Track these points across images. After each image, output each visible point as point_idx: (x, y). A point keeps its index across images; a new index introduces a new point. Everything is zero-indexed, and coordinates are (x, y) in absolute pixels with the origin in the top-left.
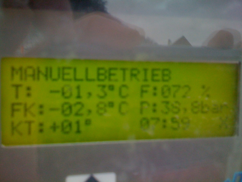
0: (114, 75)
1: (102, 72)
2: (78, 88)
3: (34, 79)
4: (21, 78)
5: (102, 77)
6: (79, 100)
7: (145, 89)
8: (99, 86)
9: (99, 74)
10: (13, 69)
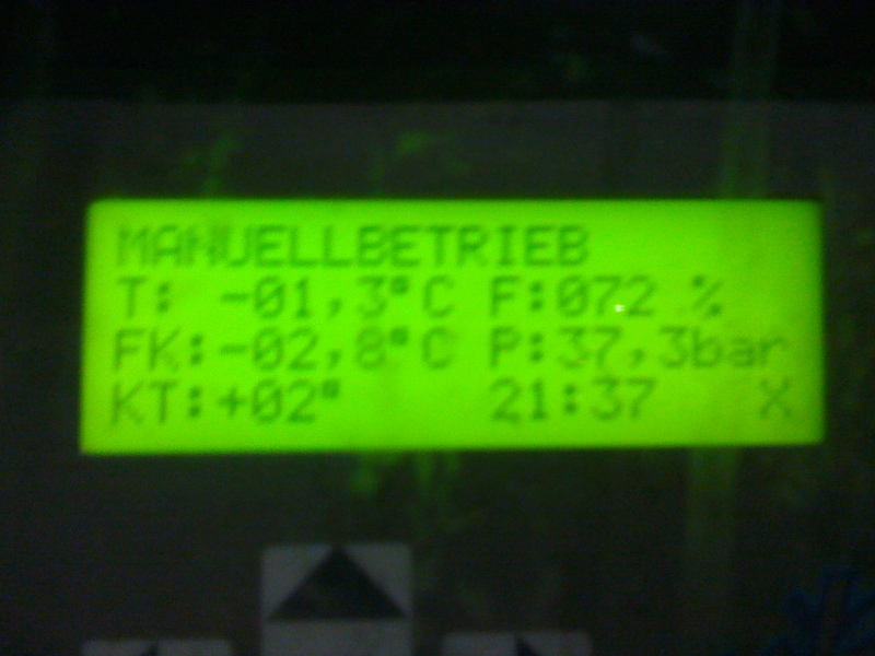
0: (407, 246)
1: (372, 237)
2: (302, 285)
3: (178, 262)
4: (144, 261)
5: (372, 254)
6: (303, 323)
7: (505, 288)
8: (365, 280)
9: (364, 247)
10: (124, 235)
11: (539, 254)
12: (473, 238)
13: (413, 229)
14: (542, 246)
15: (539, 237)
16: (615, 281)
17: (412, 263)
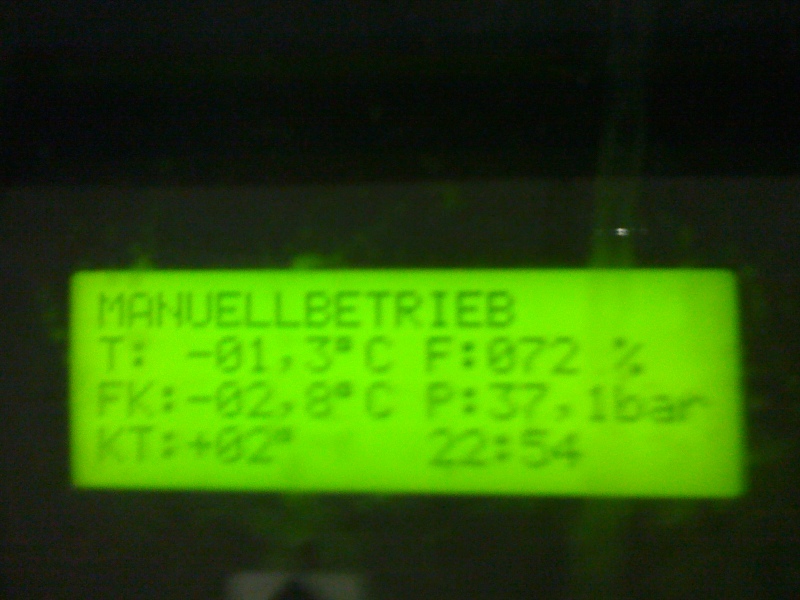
0: (350, 309)
1: (317, 302)
2: (258, 344)
3: (150, 323)
4: (121, 323)
5: (318, 317)
6: (259, 377)
7: (439, 347)
8: (311, 339)
9: (310, 310)
10: (103, 300)
11: (469, 317)
12: (408, 302)
13: (353, 294)
14: (472, 309)
15: (468, 302)
16: (539, 341)
17: (354, 324)
